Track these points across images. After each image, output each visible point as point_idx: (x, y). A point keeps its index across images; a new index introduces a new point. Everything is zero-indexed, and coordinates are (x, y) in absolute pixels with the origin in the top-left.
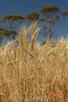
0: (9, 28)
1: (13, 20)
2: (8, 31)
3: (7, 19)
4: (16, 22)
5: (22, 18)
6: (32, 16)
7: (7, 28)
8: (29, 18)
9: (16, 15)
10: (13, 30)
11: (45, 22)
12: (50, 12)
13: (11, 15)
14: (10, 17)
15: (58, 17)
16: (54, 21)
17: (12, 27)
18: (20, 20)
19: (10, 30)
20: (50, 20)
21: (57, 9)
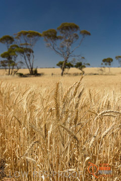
0: (24, 45)
1: (29, 36)
2: (22, 48)
3: (22, 35)
4: (31, 39)
5: (38, 34)
6: (49, 33)
7: (22, 45)
8: (45, 35)
9: (31, 31)
10: (29, 47)
11: (63, 40)
12: (69, 30)
13: (27, 31)
14: (25, 34)
15: (76, 36)
16: (72, 39)
17: (27, 44)
18: (36, 37)
19: (25, 47)
20: (68, 39)
21: (76, 27)
